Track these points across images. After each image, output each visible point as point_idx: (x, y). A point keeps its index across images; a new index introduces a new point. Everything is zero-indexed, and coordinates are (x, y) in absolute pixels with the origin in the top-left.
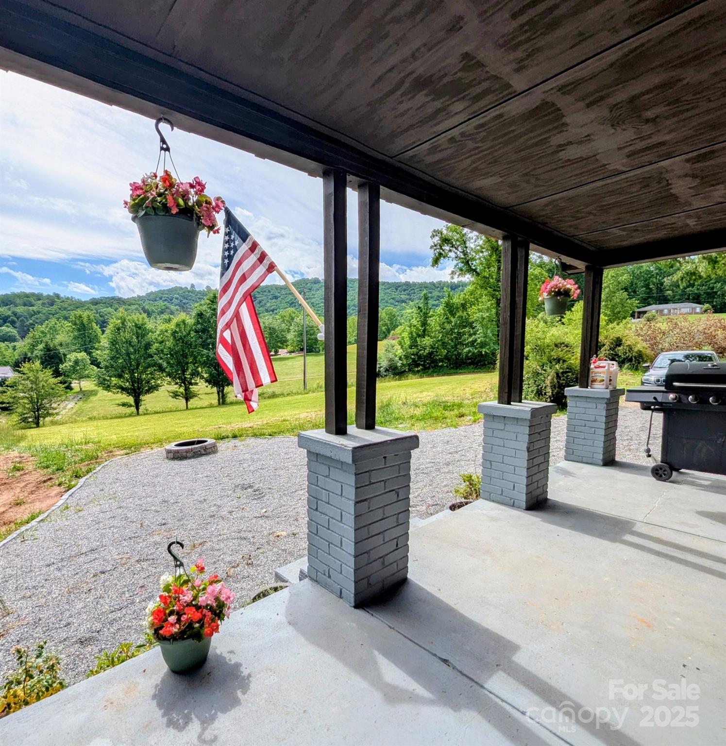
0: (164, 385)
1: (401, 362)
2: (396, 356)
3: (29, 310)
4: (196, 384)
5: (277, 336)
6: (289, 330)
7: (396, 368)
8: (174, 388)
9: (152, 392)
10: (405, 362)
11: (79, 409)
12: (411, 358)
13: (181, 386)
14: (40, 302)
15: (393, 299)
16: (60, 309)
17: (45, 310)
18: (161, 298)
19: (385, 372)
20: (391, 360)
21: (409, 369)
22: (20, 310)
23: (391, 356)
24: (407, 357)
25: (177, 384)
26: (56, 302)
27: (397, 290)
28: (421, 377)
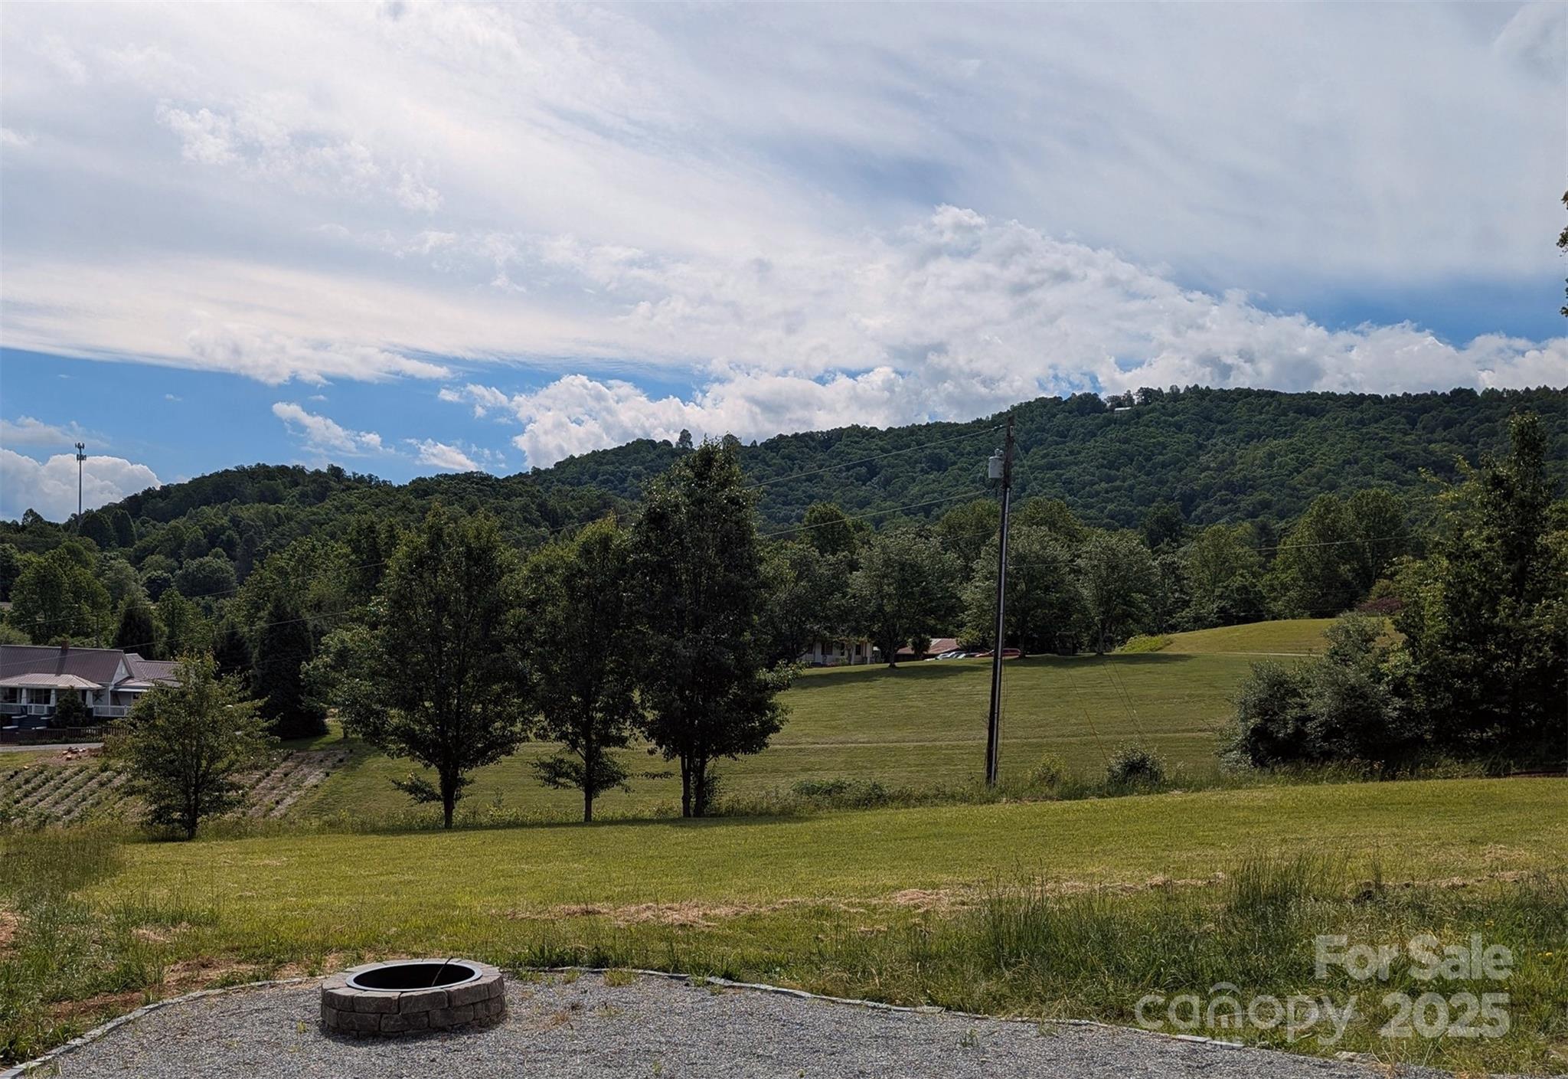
0: (527, 739)
1: (1398, 702)
2: (1378, 677)
3: (268, 511)
4: (621, 741)
5: (925, 592)
6: (967, 574)
7: (1377, 723)
8: (553, 749)
9: (492, 760)
10: (1420, 704)
11: (332, 793)
12: (1449, 688)
13: (574, 745)
14: (296, 491)
15: (1395, 457)
16: (337, 509)
17: (304, 514)
18: (594, 477)
19: (1325, 738)
20: (1353, 693)
21: (1435, 732)
22: (249, 512)
23: (1352, 675)
24: (1428, 683)
25: (563, 736)
26: (332, 489)
27: (1413, 423)
28: (1495, 772)
